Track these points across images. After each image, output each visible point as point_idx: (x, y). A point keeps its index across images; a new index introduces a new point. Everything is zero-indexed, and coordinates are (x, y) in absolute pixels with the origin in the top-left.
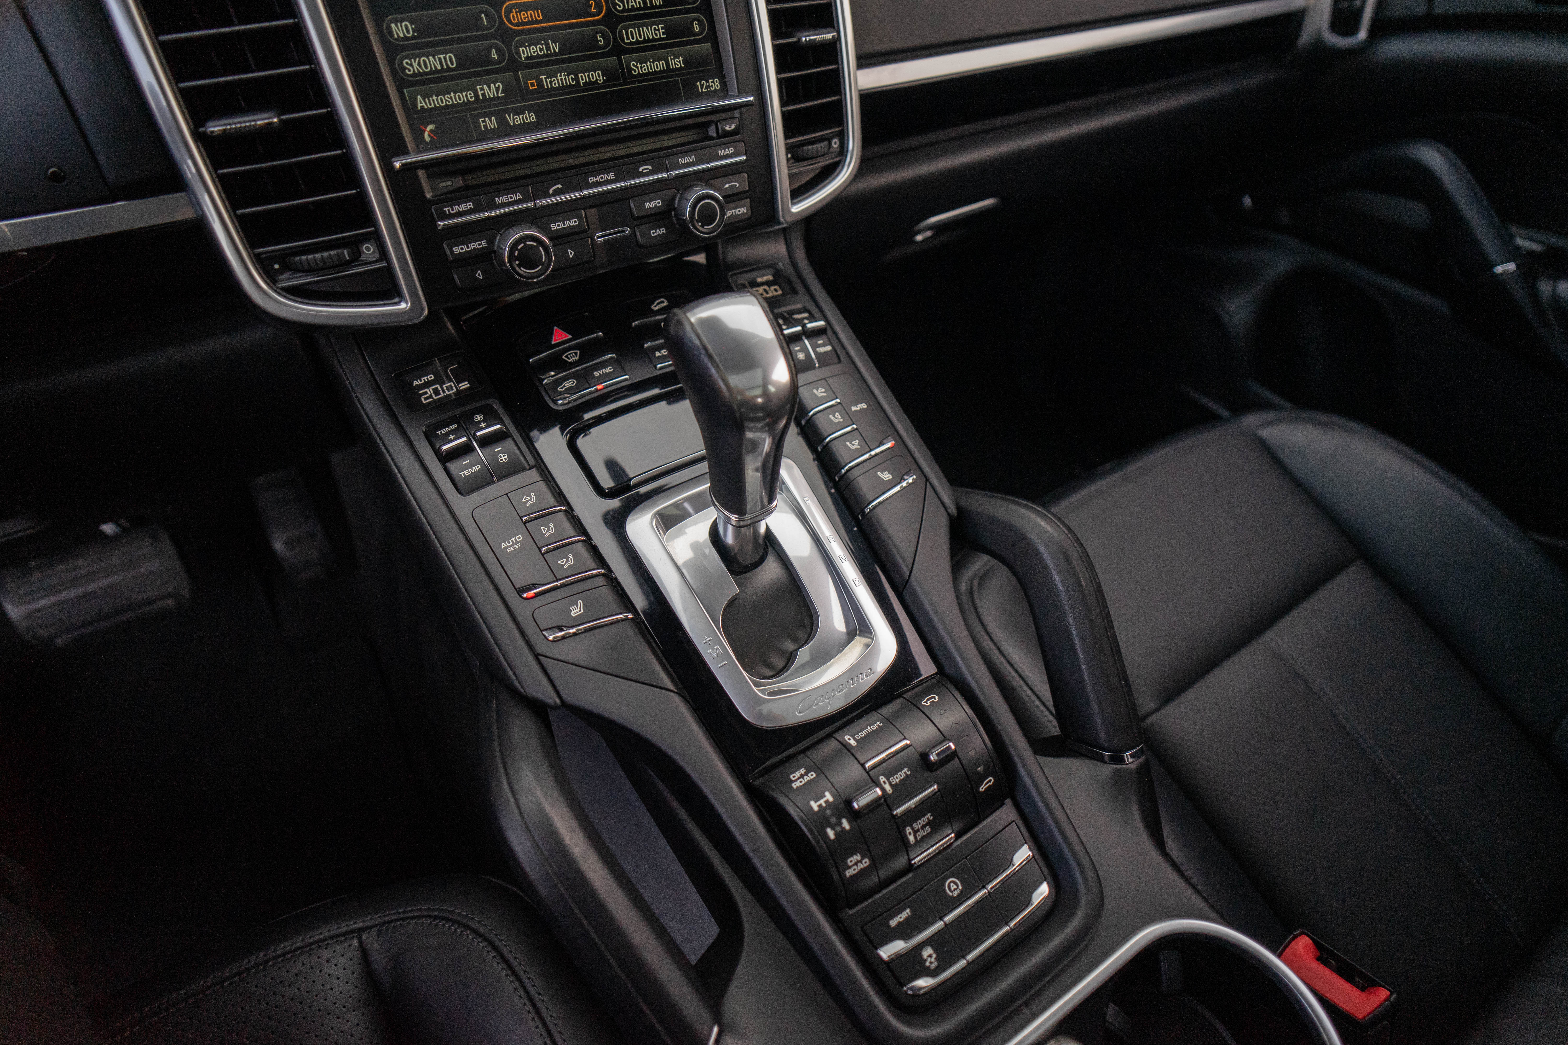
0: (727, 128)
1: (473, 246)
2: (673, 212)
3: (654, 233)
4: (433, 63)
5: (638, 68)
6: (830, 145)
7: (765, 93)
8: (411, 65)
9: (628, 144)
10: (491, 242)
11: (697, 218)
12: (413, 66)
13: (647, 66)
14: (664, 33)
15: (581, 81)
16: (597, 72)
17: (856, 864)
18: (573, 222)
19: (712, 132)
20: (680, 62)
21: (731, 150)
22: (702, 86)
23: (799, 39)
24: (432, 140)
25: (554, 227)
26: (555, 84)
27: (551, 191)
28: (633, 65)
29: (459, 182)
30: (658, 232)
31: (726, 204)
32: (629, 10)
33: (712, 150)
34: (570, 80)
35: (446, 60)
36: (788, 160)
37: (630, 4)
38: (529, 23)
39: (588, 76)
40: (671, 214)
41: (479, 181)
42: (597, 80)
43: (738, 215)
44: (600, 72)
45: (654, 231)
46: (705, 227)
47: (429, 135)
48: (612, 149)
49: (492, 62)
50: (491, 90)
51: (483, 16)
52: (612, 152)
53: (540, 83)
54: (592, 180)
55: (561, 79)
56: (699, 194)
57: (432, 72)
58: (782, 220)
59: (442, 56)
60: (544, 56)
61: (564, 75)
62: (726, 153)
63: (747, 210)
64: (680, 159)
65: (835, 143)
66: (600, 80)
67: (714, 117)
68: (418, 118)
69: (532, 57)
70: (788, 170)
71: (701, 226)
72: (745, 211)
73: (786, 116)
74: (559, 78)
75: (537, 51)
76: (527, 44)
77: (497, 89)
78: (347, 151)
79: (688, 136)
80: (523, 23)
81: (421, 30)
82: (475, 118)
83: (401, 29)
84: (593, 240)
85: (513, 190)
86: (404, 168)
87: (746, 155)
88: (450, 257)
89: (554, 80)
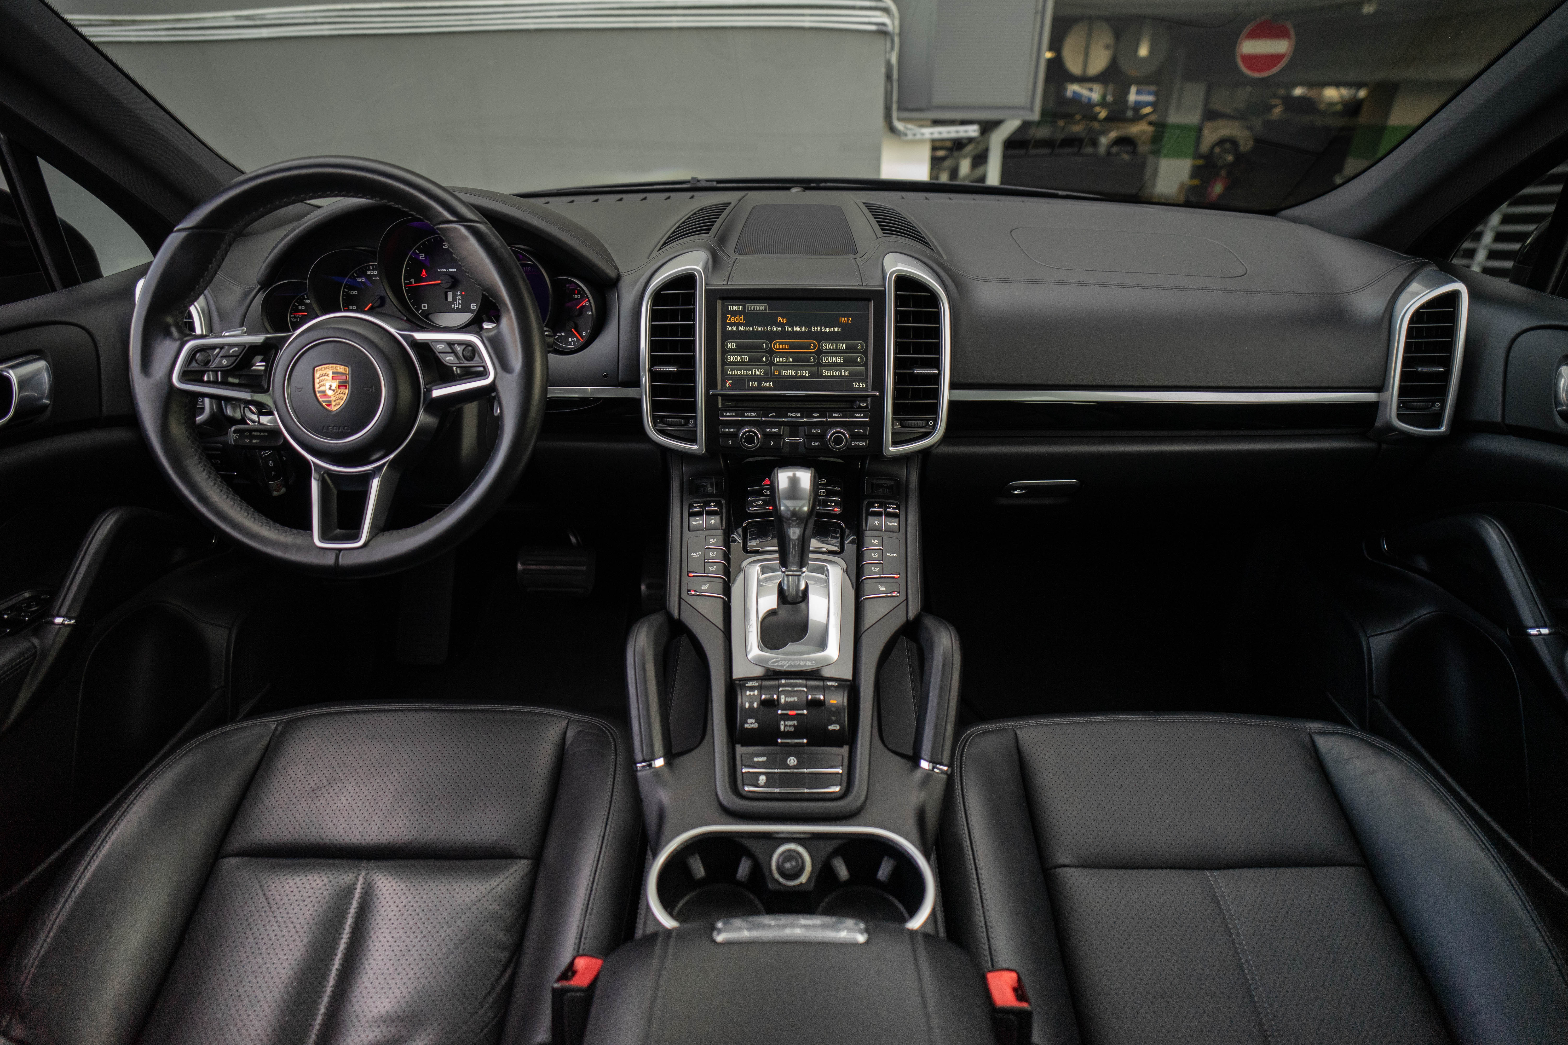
0: (862, 405)
1: (731, 430)
2: (823, 436)
4: (739, 359)
5: (826, 373)
7: (885, 392)
9: (814, 403)
10: (737, 430)
12: (731, 358)
13: (831, 373)
14: (842, 361)
15: (798, 375)
16: (806, 372)
17: (751, 723)
18: (776, 430)
19: (854, 405)
20: (847, 373)
22: (856, 385)
23: (912, 372)
24: (729, 386)
25: (766, 430)
26: (786, 374)
27: (770, 416)
28: (825, 371)
29: (732, 404)
30: (816, 444)
31: (851, 438)
32: (828, 349)
33: (853, 413)
34: (793, 373)
35: (746, 358)
36: (895, 425)
37: (830, 347)
38: (782, 349)
39: (802, 373)
41: (742, 405)
42: (806, 375)
43: (857, 445)
44: (808, 372)
46: (836, 446)
48: (806, 404)
49: (762, 362)
50: (759, 372)
51: (764, 344)
52: (806, 406)
53: (780, 372)
54: (789, 414)
56: (836, 431)
57: (737, 362)
58: (885, 453)
59: (743, 357)
60: (785, 362)
62: (860, 416)
63: (865, 444)
64: (835, 414)
65: (928, 423)
67: (857, 399)
68: (725, 378)
69: (780, 362)
70: (894, 430)
71: (834, 445)
72: (862, 445)
73: (895, 405)
75: (782, 360)
76: (779, 357)
77: (761, 372)
78: (694, 384)
79: (844, 405)
80: (780, 349)
81: (738, 347)
82: (749, 382)
83: (731, 345)
84: (784, 440)
85: (753, 411)
86: (714, 395)
87: (869, 419)
88: (720, 432)
89: (786, 372)
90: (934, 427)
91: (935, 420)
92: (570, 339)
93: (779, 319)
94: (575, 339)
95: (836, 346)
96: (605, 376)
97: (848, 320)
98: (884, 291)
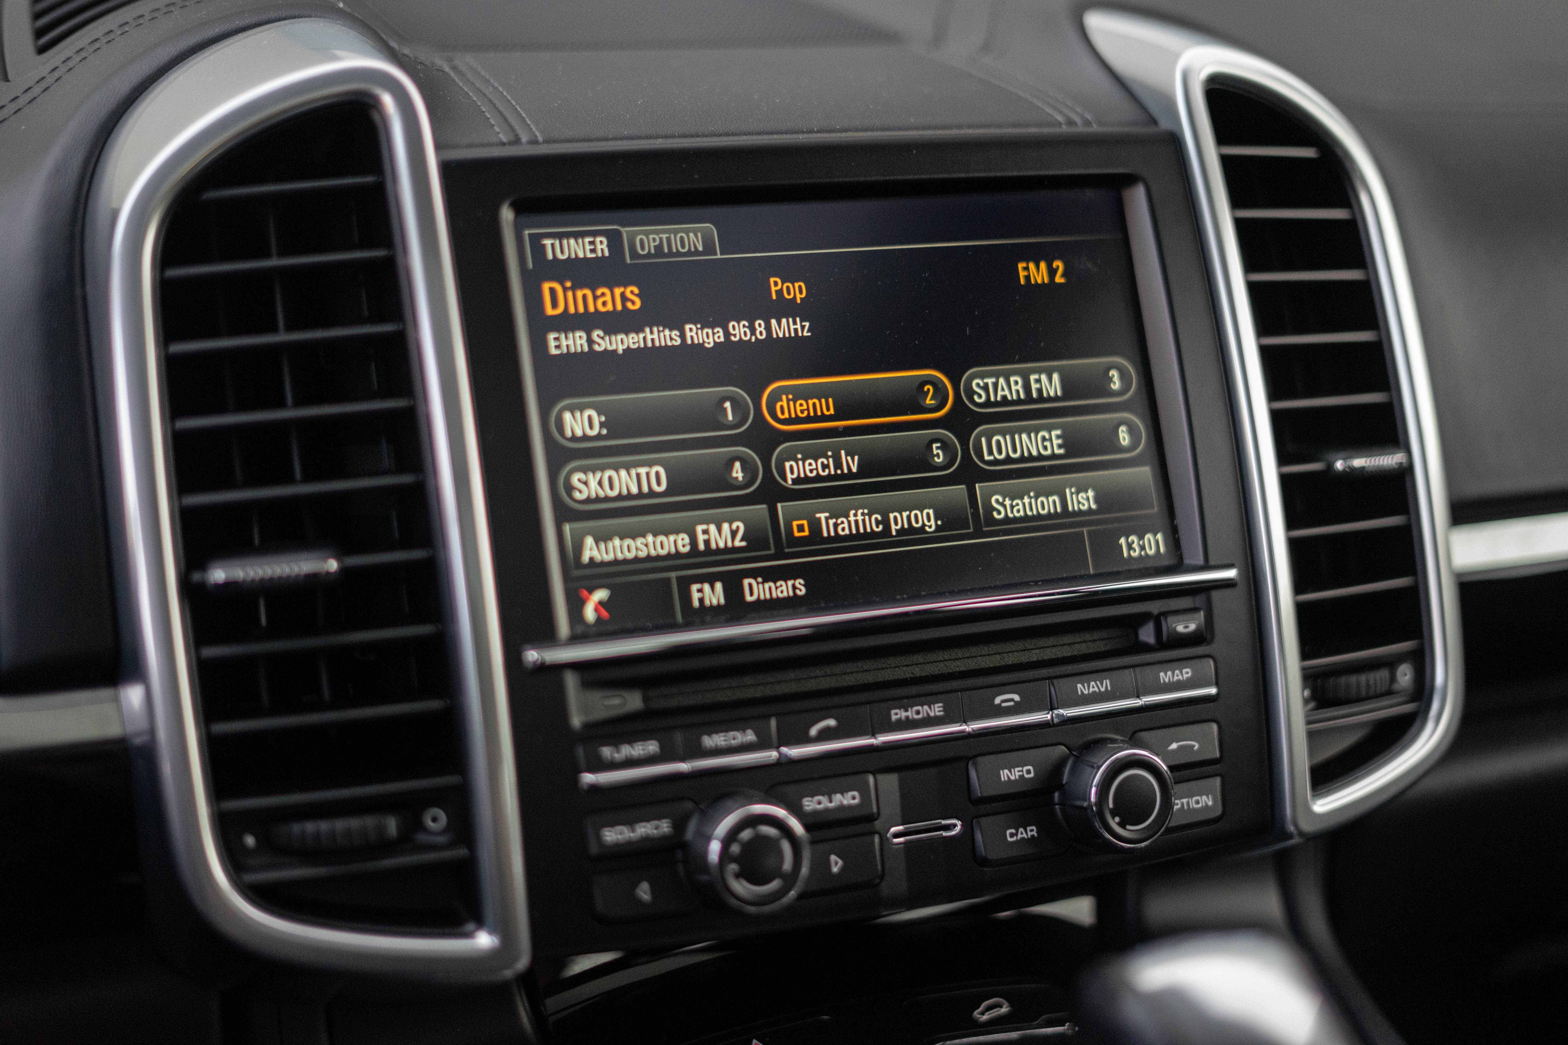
0: (1180, 628)
1: (644, 829)
2: (1057, 794)
3: (1012, 835)
4: (626, 481)
5: (1005, 507)
6: (1393, 679)
7: (1262, 565)
8: (586, 483)
9: (974, 650)
10: (679, 826)
11: (1111, 805)
12: (588, 484)
13: (1024, 504)
14: (1060, 446)
15: (893, 527)
16: (925, 511)
18: (849, 799)
19: (1147, 634)
20: (1088, 499)
21: (1186, 673)
22: (1130, 546)
23: (1330, 466)
24: (599, 620)
25: (810, 804)
26: (843, 529)
27: (813, 731)
28: (997, 501)
29: (633, 701)
30: (1022, 834)
31: (1176, 783)
32: (996, 404)
33: (1148, 670)
34: (872, 524)
35: (650, 477)
36: (1306, 701)
37: (1000, 393)
38: (808, 420)
39: (909, 517)
40: (1052, 797)
41: (673, 703)
42: (924, 525)
43: (1194, 810)
44: (931, 512)
45: (1013, 831)
46: (1128, 827)
47: (596, 610)
48: (941, 658)
49: (730, 485)
50: (722, 533)
51: (728, 405)
52: (941, 665)
53: (815, 526)
54: (897, 714)
55: (856, 522)
56: (1117, 759)
57: (620, 497)
58: (1292, 828)
59: (643, 471)
60: (829, 478)
61: (863, 514)
62: (1176, 678)
63: (1214, 800)
64: (1079, 686)
65: (1405, 675)
66: (930, 527)
67: (1154, 607)
68: (580, 576)
69: (807, 480)
70: (1309, 723)
71: (1118, 824)
72: (1210, 803)
73: (1302, 611)
74: (852, 518)
75: (817, 469)
76: (799, 456)
77: (734, 534)
78: (442, 628)
79: (1095, 641)
80: (797, 420)
81: (614, 426)
82: (685, 584)
83: (580, 422)
84: (883, 839)
85: (738, 724)
86: (542, 668)
87: (1217, 684)
88: (594, 850)
89: (842, 523)
90: (1422, 690)
91: (1422, 661)
93: (775, 284)
95: (1027, 387)
97: (1052, 272)
98: (1175, 141)
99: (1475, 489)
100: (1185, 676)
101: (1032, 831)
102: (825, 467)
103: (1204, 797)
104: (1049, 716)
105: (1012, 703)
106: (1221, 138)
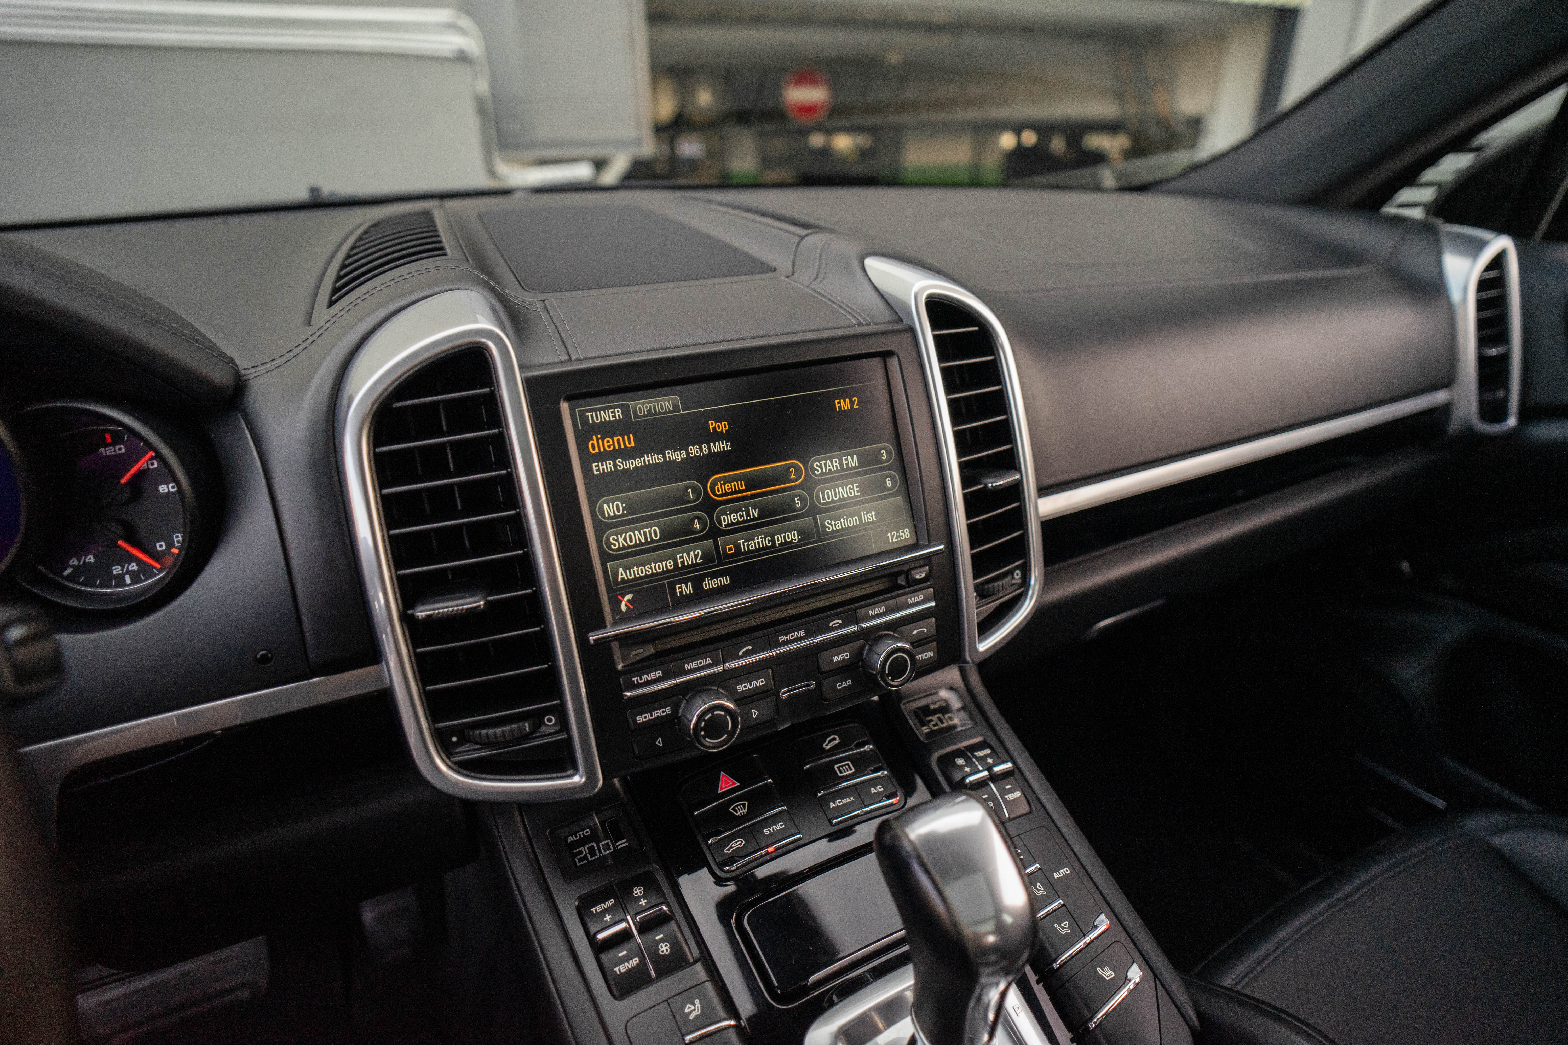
0: (918, 577)
1: (657, 713)
2: (860, 666)
3: (839, 686)
4: (638, 536)
5: (832, 525)
6: (1013, 579)
7: (955, 541)
8: (617, 540)
9: (819, 598)
10: (675, 709)
11: (887, 672)
12: (618, 541)
13: (841, 523)
14: (858, 492)
15: (777, 542)
16: (793, 533)
18: (761, 682)
19: (901, 581)
20: (872, 516)
22: (892, 537)
23: (986, 485)
25: (740, 688)
26: (752, 547)
27: (741, 653)
28: (828, 523)
29: (649, 650)
30: (844, 685)
31: (915, 651)
32: (826, 474)
33: (902, 599)
34: (766, 542)
35: (651, 533)
36: (975, 599)
37: (828, 468)
38: (732, 493)
39: (784, 536)
40: (859, 668)
41: (670, 648)
42: (792, 539)
43: (925, 659)
44: (795, 532)
45: (840, 683)
46: (895, 680)
47: (626, 605)
49: (693, 531)
50: (690, 557)
51: (690, 490)
52: (803, 607)
53: (738, 547)
54: (782, 638)
55: (758, 542)
56: (890, 648)
57: (636, 545)
58: (969, 659)
59: (647, 530)
60: (744, 522)
61: (761, 538)
62: (916, 601)
63: (934, 653)
64: (870, 611)
65: (1018, 574)
66: (795, 540)
67: (905, 567)
68: (616, 589)
69: (733, 524)
70: (976, 608)
71: (891, 680)
72: (932, 655)
73: (974, 558)
74: (756, 541)
75: (737, 518)
76: (728, 512)
77: (696, 557)
78: (545, 626)
79: (877, 585)
80: (727, 494)
81: (631, 509)
82: (672, 586)
83: (612, 509)
84: (777, 697)
85: (703, 654)
86: (599, 642)
87: (935, 600)
88: (632, 726)
89: (751, 543)
90: (1025, 583)
91: (1025, 569)
92: (117, 570)
93: (712, 424)
94: (134, 567)
95: (841, 463)
96: (264, 660)
97: (852, 403)
98: (912, 330)
99: (1047, 482)
100: (920, 599)
101: (849, 682)
102: (741, 516)
103: (929, 653)
104: (856, 628)
105: (838, 625)
106: (933, 328)
